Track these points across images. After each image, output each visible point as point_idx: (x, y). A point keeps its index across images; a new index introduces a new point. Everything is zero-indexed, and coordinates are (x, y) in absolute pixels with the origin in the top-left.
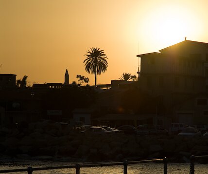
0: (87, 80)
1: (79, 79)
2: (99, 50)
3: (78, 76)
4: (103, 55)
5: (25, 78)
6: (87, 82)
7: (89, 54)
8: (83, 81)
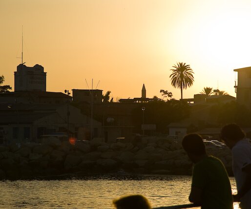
0: (170, 95)
1: (162, 93)
2: (185, 65)
3: (161, 91)
4: (189, 69)
5: (109, 93)
6: (170, 96)
7: (175, 69)
8: (167, 95)
